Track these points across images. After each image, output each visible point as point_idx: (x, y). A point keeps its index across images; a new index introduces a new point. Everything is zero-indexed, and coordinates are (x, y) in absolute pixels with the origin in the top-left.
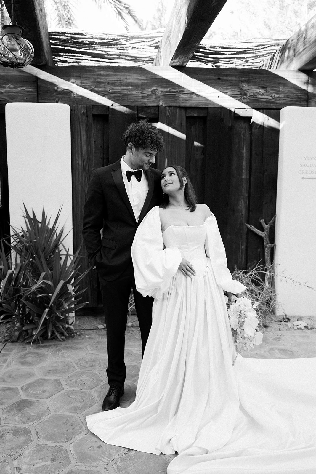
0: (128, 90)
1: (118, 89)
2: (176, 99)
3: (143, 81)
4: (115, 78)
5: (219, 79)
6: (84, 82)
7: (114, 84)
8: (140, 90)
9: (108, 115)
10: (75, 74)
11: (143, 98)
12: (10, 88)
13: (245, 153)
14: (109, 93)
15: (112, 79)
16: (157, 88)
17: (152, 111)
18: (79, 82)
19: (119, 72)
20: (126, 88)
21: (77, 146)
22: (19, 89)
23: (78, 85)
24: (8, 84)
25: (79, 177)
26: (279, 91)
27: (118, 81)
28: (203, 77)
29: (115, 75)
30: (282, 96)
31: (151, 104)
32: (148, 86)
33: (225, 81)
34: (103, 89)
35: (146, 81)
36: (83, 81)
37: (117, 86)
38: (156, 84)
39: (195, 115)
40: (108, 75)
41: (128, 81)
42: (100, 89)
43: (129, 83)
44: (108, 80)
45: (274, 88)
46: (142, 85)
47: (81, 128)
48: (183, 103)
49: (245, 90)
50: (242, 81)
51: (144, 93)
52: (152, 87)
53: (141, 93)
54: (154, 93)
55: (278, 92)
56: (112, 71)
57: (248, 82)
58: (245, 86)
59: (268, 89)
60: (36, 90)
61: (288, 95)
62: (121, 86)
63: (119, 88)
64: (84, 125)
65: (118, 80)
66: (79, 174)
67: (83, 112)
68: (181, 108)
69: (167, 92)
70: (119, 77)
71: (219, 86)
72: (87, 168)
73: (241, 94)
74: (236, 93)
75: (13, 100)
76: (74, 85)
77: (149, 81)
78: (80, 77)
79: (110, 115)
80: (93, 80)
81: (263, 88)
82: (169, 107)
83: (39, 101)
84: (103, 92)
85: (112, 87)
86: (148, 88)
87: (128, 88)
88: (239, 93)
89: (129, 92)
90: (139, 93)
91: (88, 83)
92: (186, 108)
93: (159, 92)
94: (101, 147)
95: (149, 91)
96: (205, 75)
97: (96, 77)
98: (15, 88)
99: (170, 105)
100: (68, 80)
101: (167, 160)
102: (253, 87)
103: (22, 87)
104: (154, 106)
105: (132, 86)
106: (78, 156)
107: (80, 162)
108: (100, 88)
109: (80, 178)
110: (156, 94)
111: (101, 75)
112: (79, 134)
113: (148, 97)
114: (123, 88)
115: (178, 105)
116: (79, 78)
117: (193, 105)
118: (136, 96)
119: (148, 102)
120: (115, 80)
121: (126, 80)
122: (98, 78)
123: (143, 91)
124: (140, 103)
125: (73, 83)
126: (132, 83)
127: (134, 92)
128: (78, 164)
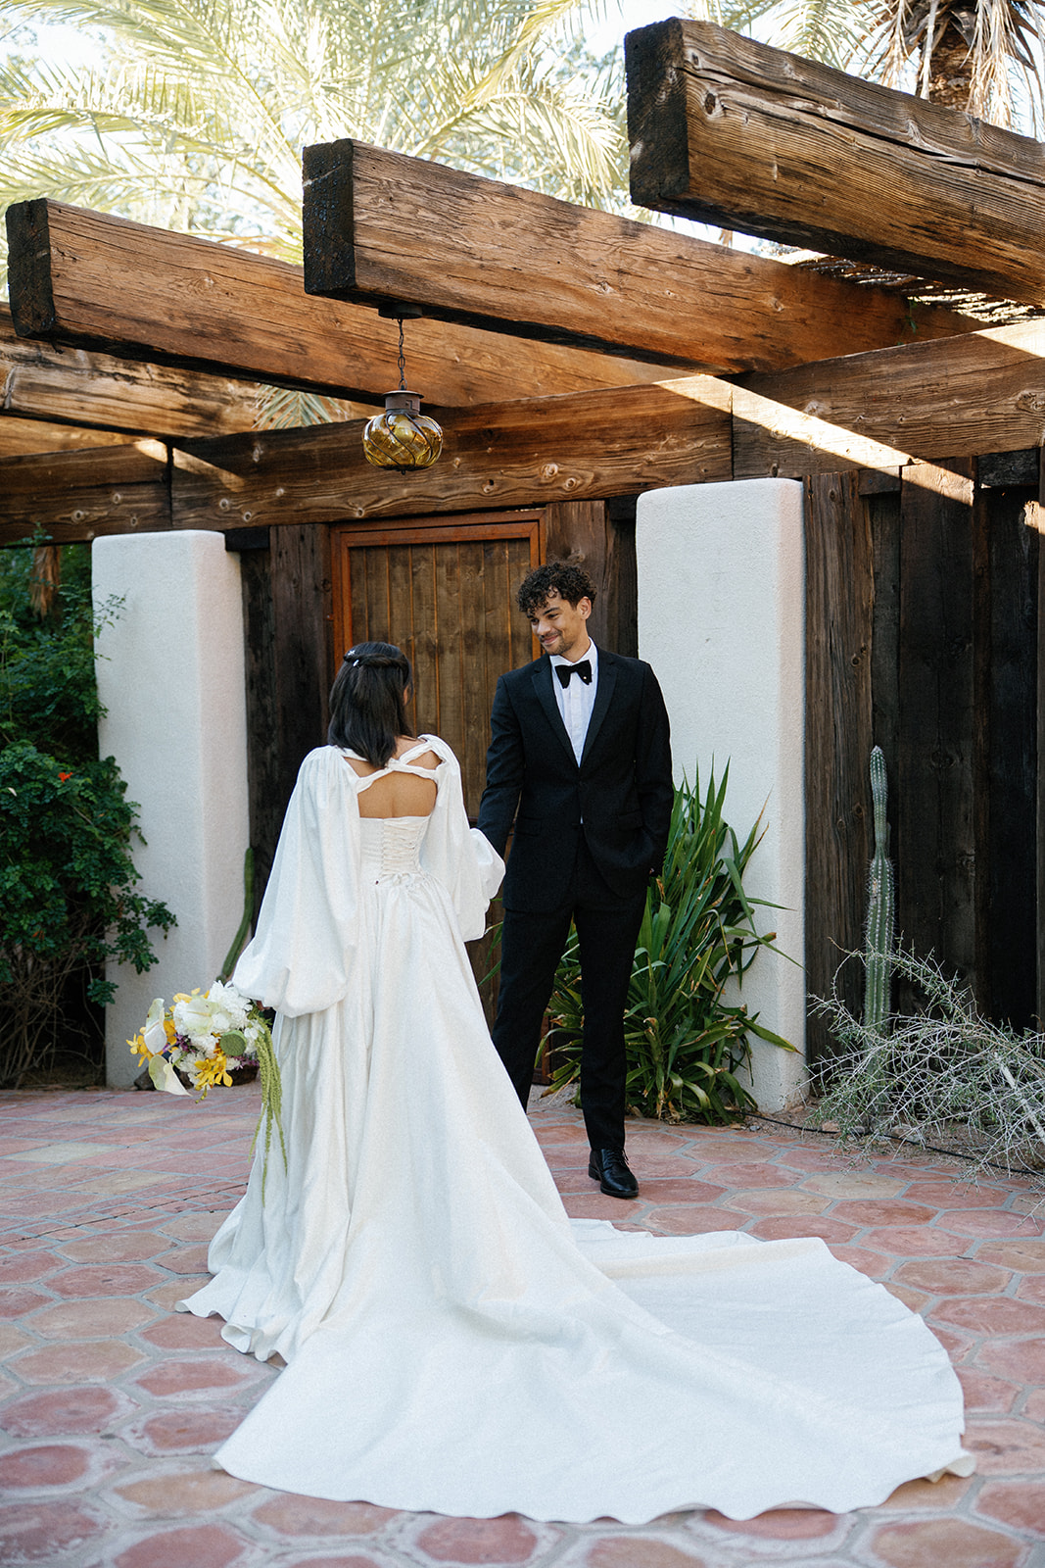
0: (950, 409)
1: (922, 411)
3: (992, 377)
4: (916, 381)
6: (840, 404)
7: (912, 399)
8: (985, 406)
9: (900, 492)
10: (819, 385)
11: (994, 426)
12: (668, 447)
14: (900, 426)
15: (908, 385)
16: (1033, 392)
17: (1019, 465)
18: (825, 407)
19: (930, 360)
20: (945, 404)
21: (815, 591)
22: (689, 447)
23: (822, 417)
24: (665, 438)
25: (818, 683)
27: (923, 386)
29: (916, 371)
31: (1016, 447)
32: (1007, 387)
34: (885, 418)
35: (1000, 376)
36: (836, 404)
37: (922, 402)
38: (1029, 379)
40: (898, 375)
41: (953, 382)
42: (878, 419)
43: (955, 388)
44: (901, 389)
46: (990, 389)
47: (827, 540)
51: (995, 414)
52: (1017, 391)
53: (986, 413)
54: (1023, 407)
56: (912, 361)
60: (728, 444)
62: (933, 400)
63: (927, 407)
64: (835, 530)
65: (925, 383)
66: (818, 675)
67: (832, 493)
70: (927, 375)
72: (839, 654)
75: (679, 477)
76: (816, 422)
77: (1009, 373)
78: (829, 391)
79: (903, 494)
80: (860, 395)
83: (736, 473)
84: (884, 428)
85: (909, 408)
86: (1006, 396)
87: (952, 403)
89: (953, 417)
90: (980, 414)
91: (848, 406)
93: (1039, 403)
94: (894, 587)
95: (1008, 405)
97: (868, 384)
98: (680, 445)
100: (800, 407)
103: (695, 440)
104: (1025, 450)
105: (962, 396)
106: (818, 620)
107: (823, 639)
108: (879, 415)
109: (822, 682)
110: (1027, 410)
111: (880, 377)
112: (821, 557)
113: (1006, 424)
114: (937, 406)
116: (826, 395)
118: (974, 424)
119: (1007, 438)
120: (916, 387)
121: (945, 380)
122: (873, 388)
123: (991, 408)
124: (984, 444)
125: (812, 412)
126: (961, 387)
127: (968, 415)
128: (818, 642)
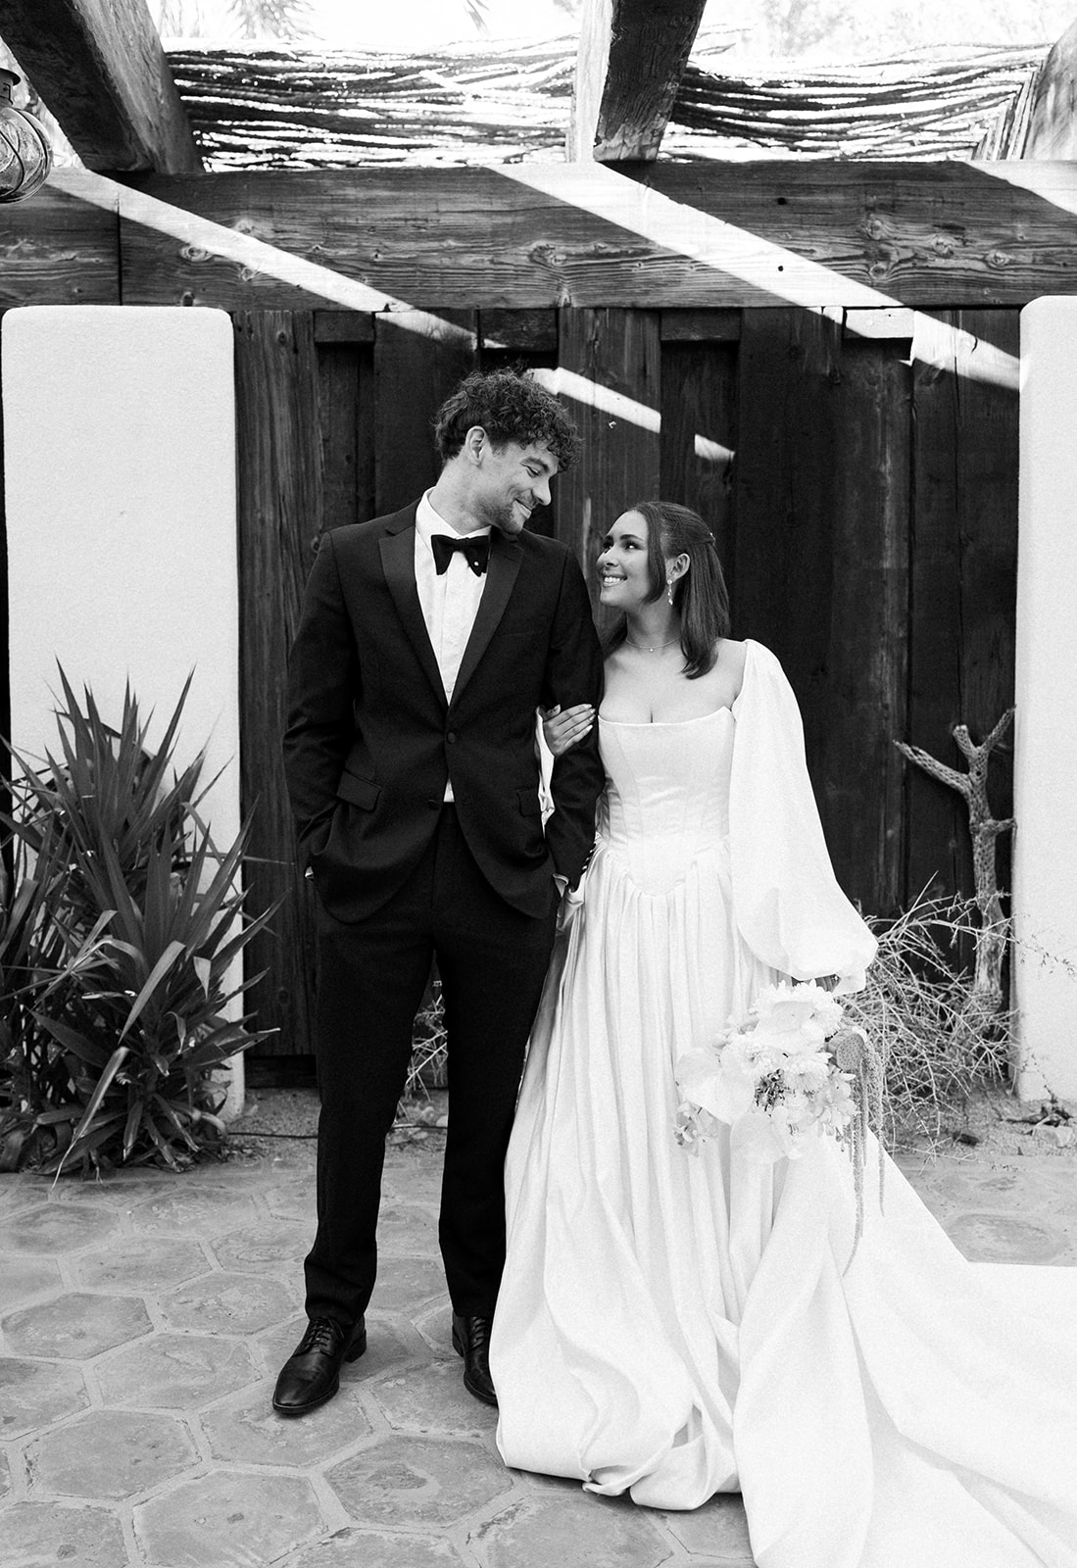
0: (442, 251)
1: (406, 249)
2: (622, 281)
3: (499, 220)
4: (396, 212)
5: (782, 202)
6: (286, 227)
7: (391, 233)
8: (489, 253)
9: (373, 344)
10: (253, 201)
11: (500, 278)
12: (20, 254)
13: (890, 473)
14: (375, 264)
15: (385, 216)
16: (551, 244)
17: (534, 325)
18: (266, 227)
19: (414, 189)
20: (435, 245)
21: (257, 456)
22: (55, 258)
23: (262, 239)
24: (16, 243)
25: (263, 572)
26: (1014, 240)
27: (406, 220)
28: (719, 197)
29: (395, 201)
30: (1025, 257)
31: (529, 303)
32: (516, 235)
33: (804, 208)
34: (353, 251)
35: (509, 220)
36: (280, 226)
37: (403, 238)
38: (547, 228)
39: (696, 337)
40: (371, 202)
41: (446, 220)
42: (343, 252)
43: (448, 227)
44: (372, 219)
45: (995, 231)
46: (494, 234)
47: (275, 393)
48: (646, 293)
49: (881, 241)
50: (870, 209)
51: (502, 263)
52: (531, 241)
53: (492, 261)
54: (538, 259)
55: (1007, 245)
56: (386, 188)
57: (891, 209)
58: (883, 226)
59: (971, 234)
60: (113, 259)
61: (1048, 255)
62: (419, 237)
63: (412, 245)
64: (285, 383)
65: (409, 216)
66: (263, 561)
67: (282, 336)
68: (638, 311)
69: (589, 256)
70: (410, 207)
71: (783, 230)
72: (293, 537)
73: (866, 256)
74: (845, 252)
75: (34, 297)
76: (251, 241)
77: (520, 219)
78: (271, 209)
79: (378, 346)
80: (317, 220)
81: (951, 229)
82: (597, 309)
83: (126, 298)
84: (350, 263)
85: (388, 244)
86: (516, 244)
87: (445, 244)
88: (860, 252)
89: (446, 261)
90: (483, 261)
91: (300, 232)
92: (658, 313)
93: (559, 257)
94: (348, 458)
95: (519, 255)
96: (728, 190)
97: (327, 208)
98: (40, 253)
99: (599, 301)
100: (229, 224)
101: (588, 504)
102: (911, 227)
103: (63, 249)
104: (540, 309)
105: (458, 237)
106: (262, 492)
107: (269, 516)
108: (345, 247)
109: (269, 571)
110: (545, 264)
111: (345, 201)
112: (267, 414)
113: (517, 277)
114: (426, 245)
115: (627, 301)
116: (267, 214)
117: (686, 302)
118: (473, 272)
119: (518, 293)
120: (396, 219)
121: (435, 216)
122: (335, 213)
123: (496, 255)
124: (488, 297)
125: (246, 232)
126: (458, 227)
127: (467, 260)
128: (262, 521)
